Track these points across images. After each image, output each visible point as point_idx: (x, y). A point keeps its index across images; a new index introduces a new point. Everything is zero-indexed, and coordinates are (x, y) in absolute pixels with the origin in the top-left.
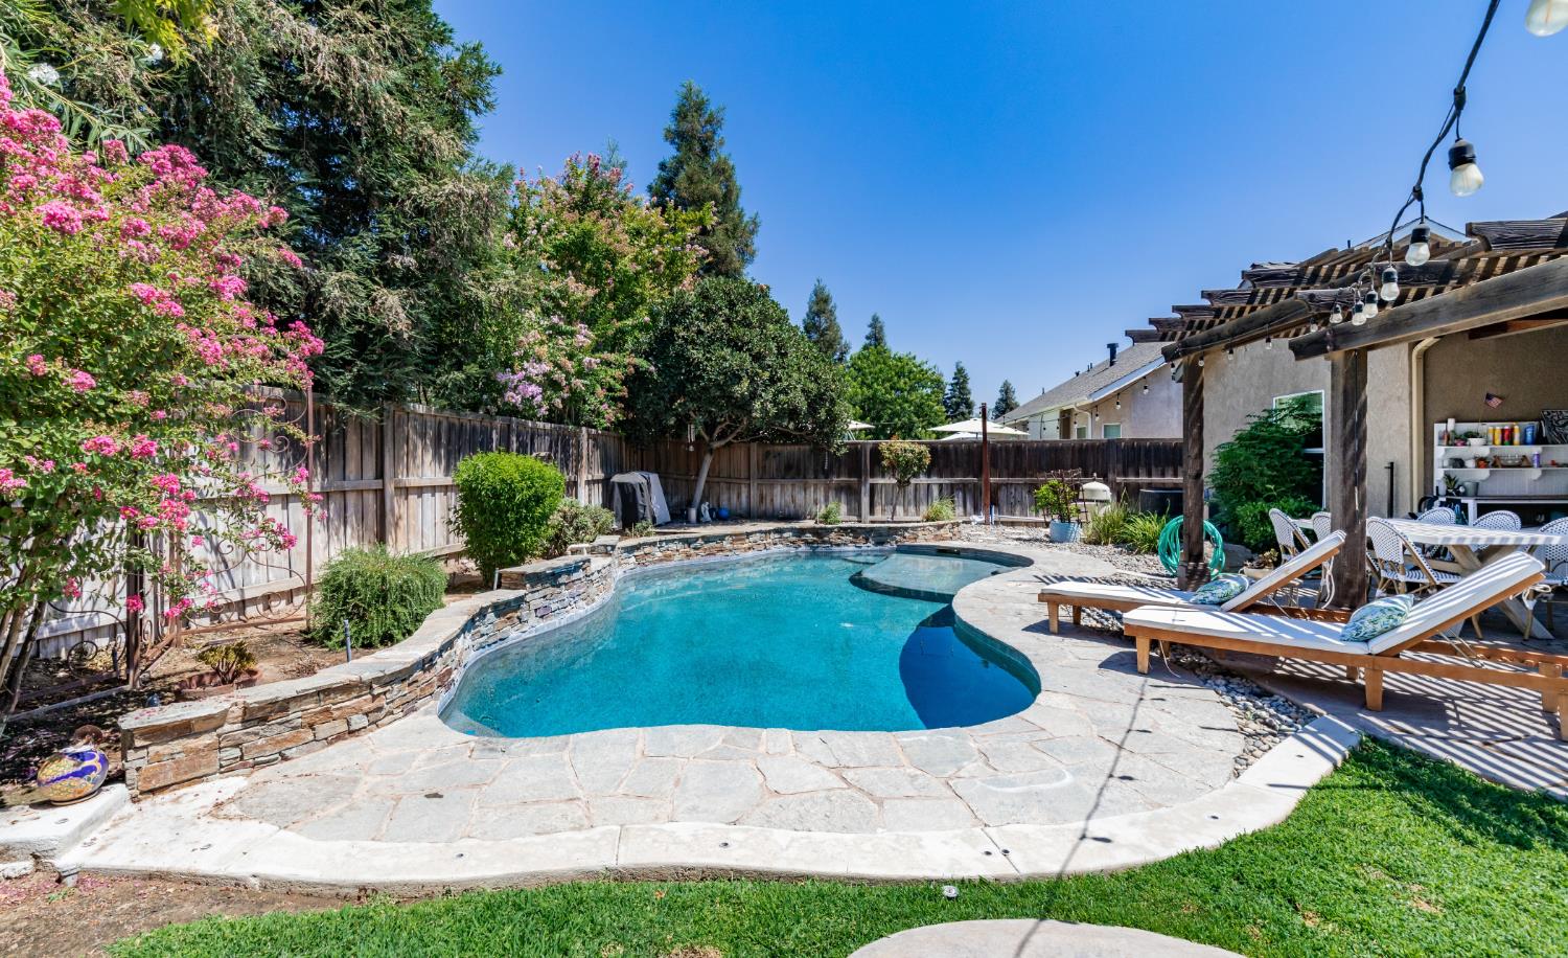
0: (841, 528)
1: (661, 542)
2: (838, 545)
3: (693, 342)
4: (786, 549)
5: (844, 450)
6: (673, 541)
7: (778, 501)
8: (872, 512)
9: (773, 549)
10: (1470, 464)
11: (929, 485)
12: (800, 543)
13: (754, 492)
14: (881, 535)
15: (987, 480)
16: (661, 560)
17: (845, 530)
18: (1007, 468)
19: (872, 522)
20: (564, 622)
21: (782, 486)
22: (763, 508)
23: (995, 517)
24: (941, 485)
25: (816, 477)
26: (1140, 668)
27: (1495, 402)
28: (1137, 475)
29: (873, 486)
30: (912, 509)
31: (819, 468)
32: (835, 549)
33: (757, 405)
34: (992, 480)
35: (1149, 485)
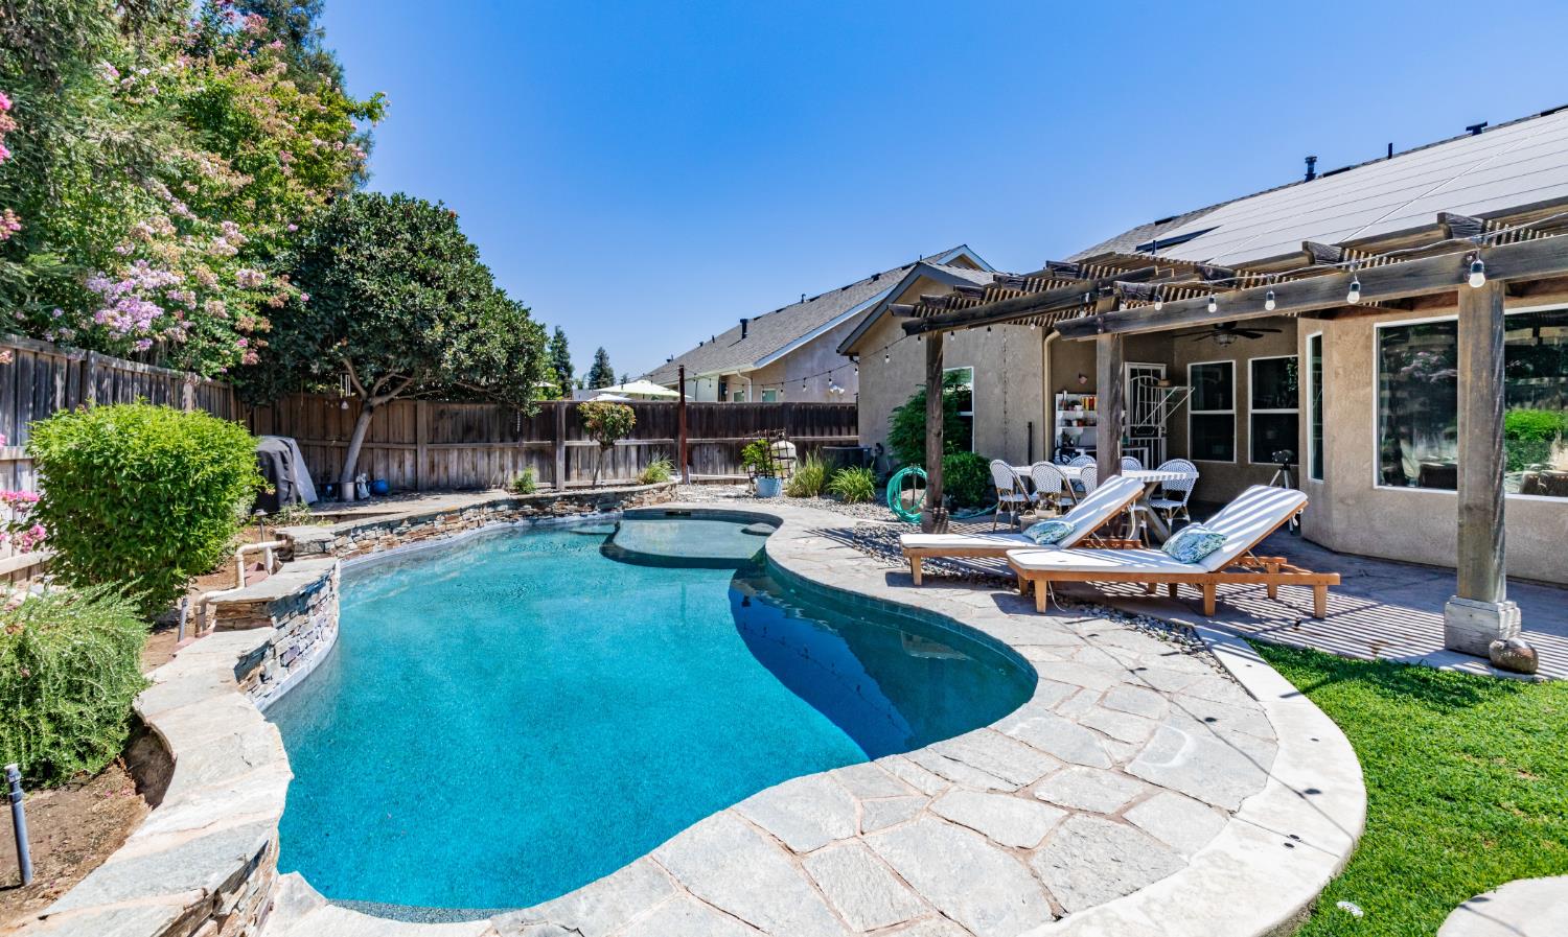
0: (564, 497)
1: (356, 528)
2: (562, 515)
3: (362, 269)
4: (500, 525)
5: (536, 410)
6: (370, 527)
7: (453, 470)
8: (567, 477)
9: (487, 526)
10: (1075, 423)
11: (627, 447)
12: (517, 516)
13: (423, 461)
14: (607, 501)
15: (684, 441)
16: (356, 554)
17: (569, 497)
18: (700, 428)
19: (568, 488)
20: (313, 666)
21: (460, 451)
22: (435, 477)
23: (692, 476)
24: (639, 447)
25: (502, 441)
26: (1039, 608)
27: (1083, 380)
28: (804, 434)
29: (568, 449)
30: (610, 472)
31: (507, 429)
32: (559, 520)
33: (448, 355)
34: (688, 440)
35: (831, 443)
